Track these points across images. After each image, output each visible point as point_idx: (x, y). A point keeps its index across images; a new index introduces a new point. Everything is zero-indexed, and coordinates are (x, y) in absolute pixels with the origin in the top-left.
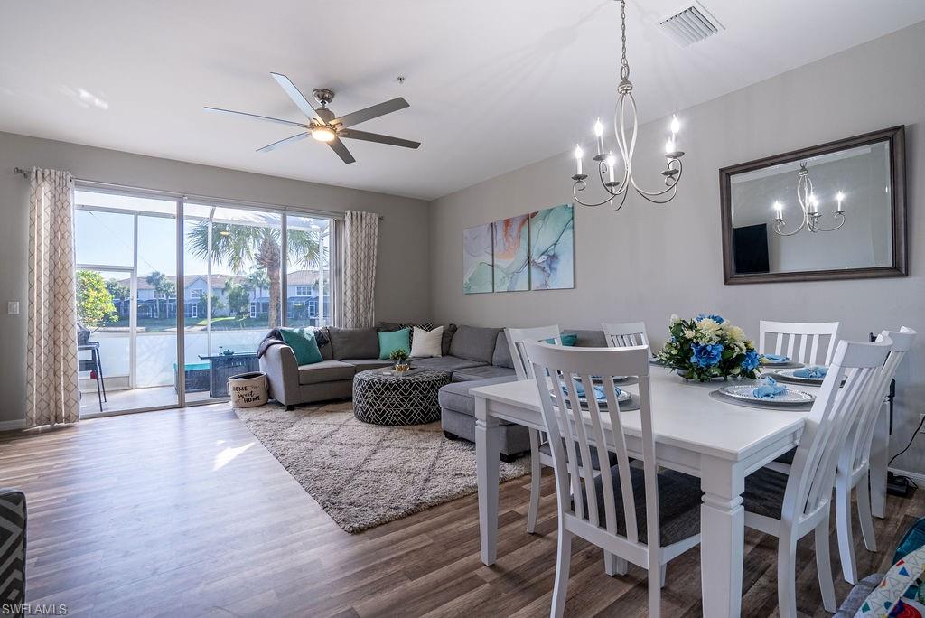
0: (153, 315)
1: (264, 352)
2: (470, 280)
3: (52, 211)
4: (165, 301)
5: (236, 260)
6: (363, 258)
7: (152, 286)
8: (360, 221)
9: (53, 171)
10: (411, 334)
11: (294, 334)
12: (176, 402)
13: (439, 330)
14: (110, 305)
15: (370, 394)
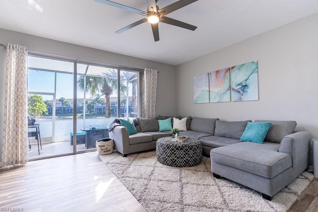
0: (61, 112)
1: (112, 130)
2: (197, 97)
3: (17, 64)
4: (65, 108)
5: (93, 92)
6: (151, 89)
7: (61, 102)
8: (150, 73)
9: (18, 45)
10: (172, 121)
11: (125, 121)
12: (72, 152)
13: (184, 120)
14: (45, 108)
15: (168, 151)
